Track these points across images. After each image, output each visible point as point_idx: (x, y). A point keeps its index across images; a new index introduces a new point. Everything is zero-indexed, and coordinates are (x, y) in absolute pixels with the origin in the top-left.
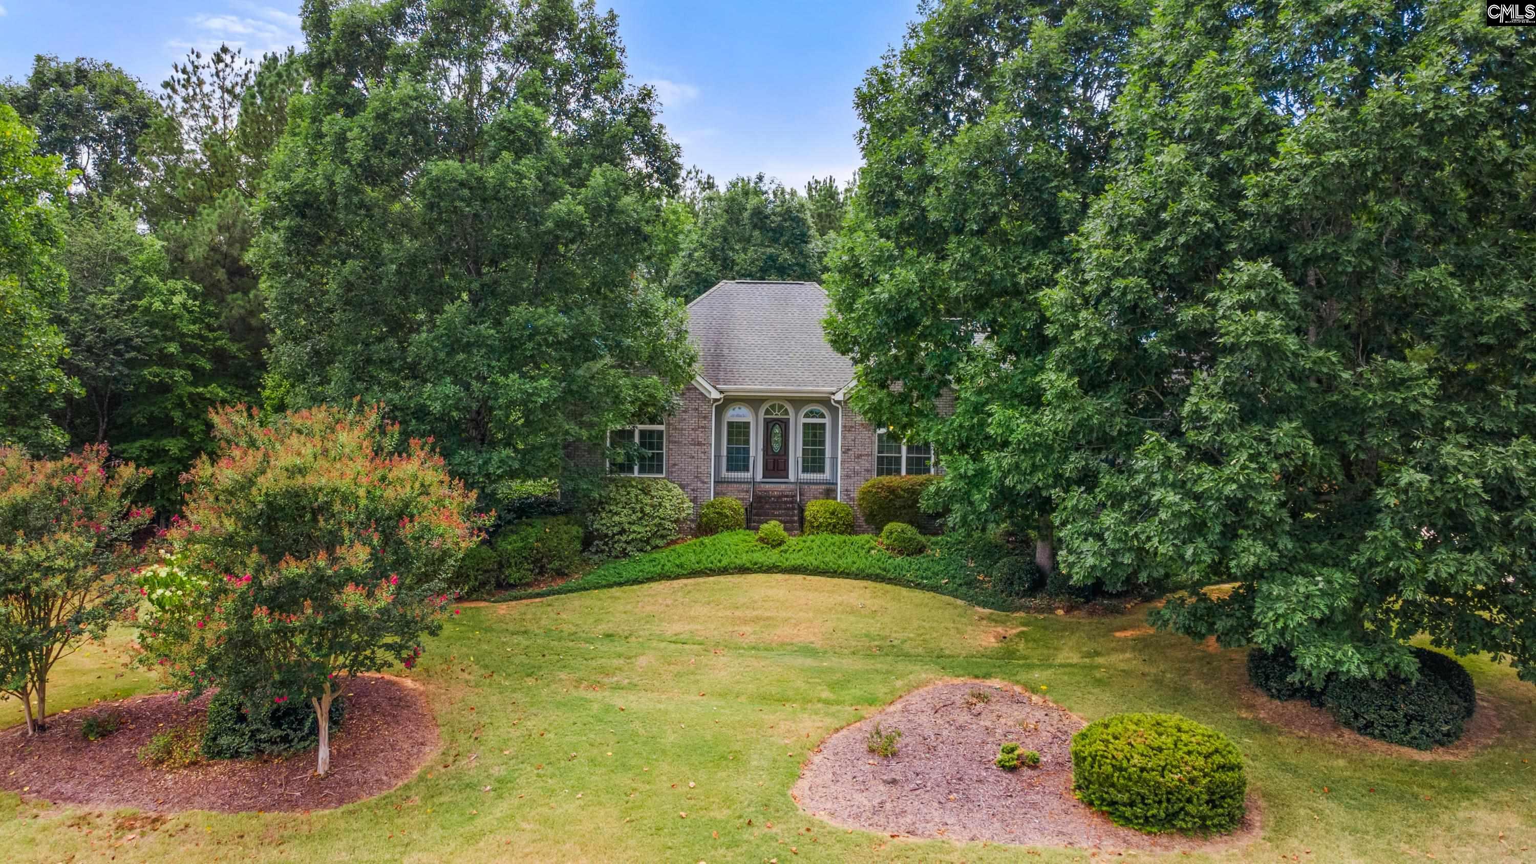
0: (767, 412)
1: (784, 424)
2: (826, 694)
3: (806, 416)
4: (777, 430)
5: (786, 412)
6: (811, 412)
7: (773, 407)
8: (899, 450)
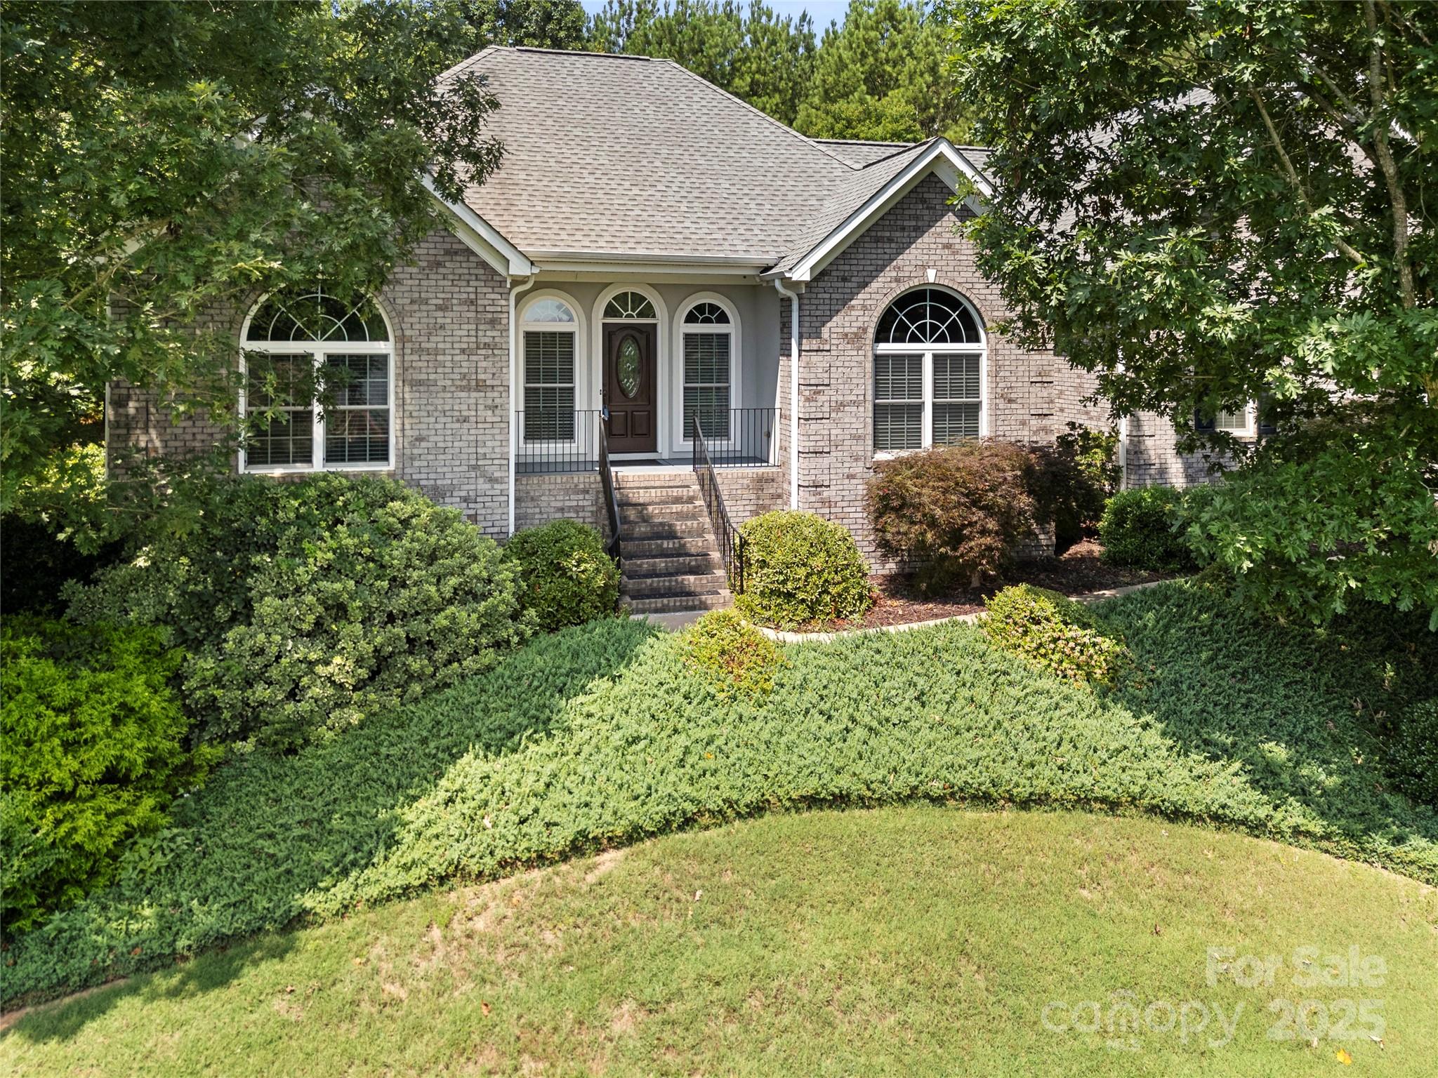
0: (610, 311)
1: (646, 338)
3: (691, 318)
4: (630, 350)
5: (649, 311)
6: (700, 308)
7: (622, 298)
8: (917, 390)
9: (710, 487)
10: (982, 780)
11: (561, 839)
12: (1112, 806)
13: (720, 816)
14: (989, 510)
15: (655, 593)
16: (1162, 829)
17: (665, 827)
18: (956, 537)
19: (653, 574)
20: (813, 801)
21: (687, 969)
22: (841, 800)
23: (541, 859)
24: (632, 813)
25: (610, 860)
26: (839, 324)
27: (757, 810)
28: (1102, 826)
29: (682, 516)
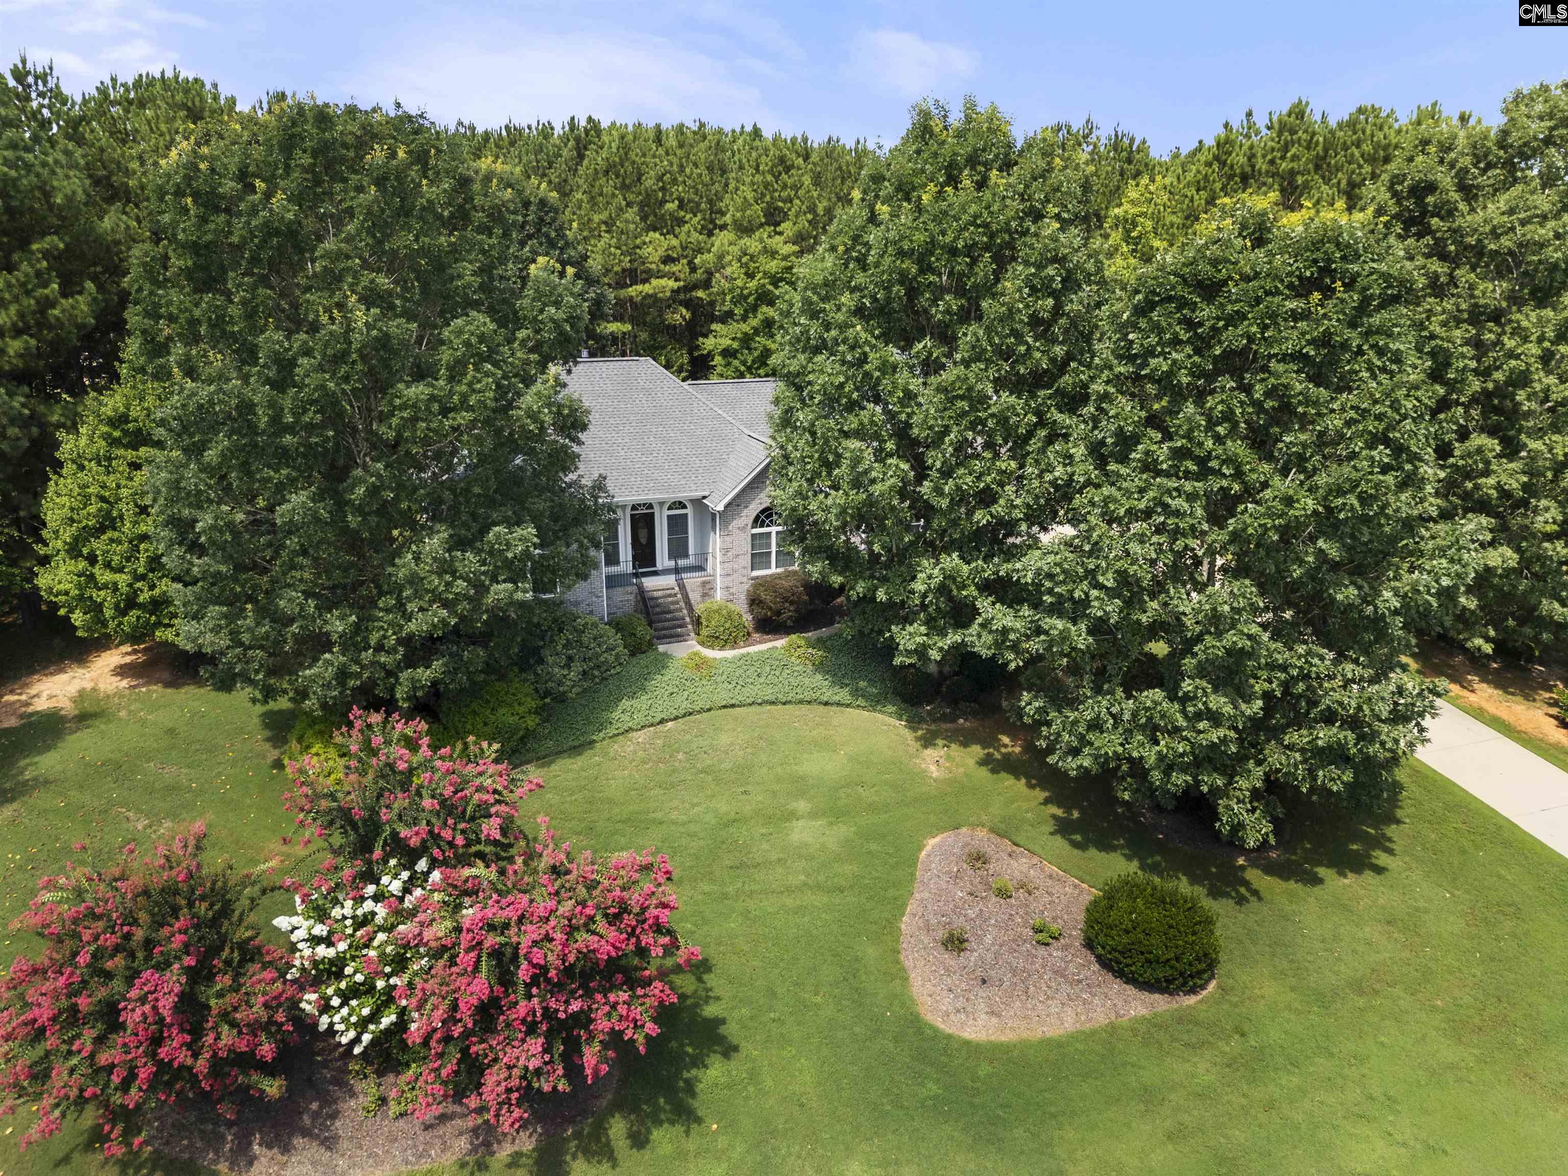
0: (633, 508)
1: (650, 519)
3: (670, 508)
4: (643, 524)
5: (651, 506)
6: (674, 504)
7: (639, 503)
8: (769, 546)
9: (682, 587)
10: (773, 698)
11: (657, 720)
12: (809, 702)
13: (699, 712)
14: (791, 603)
15: (665, 637)
16: (822, 707)
17: (684, 716)
18: (779, 613)
19: (664, 629)
20: (725, 707)
21: (694, 746)
22: (733, 706)
23: (652, 725)
24: (675, 713)
25: (670, 724)
26: (736, 524)
27: (709, 710)
28: (805, 708)
29: (673, 603)
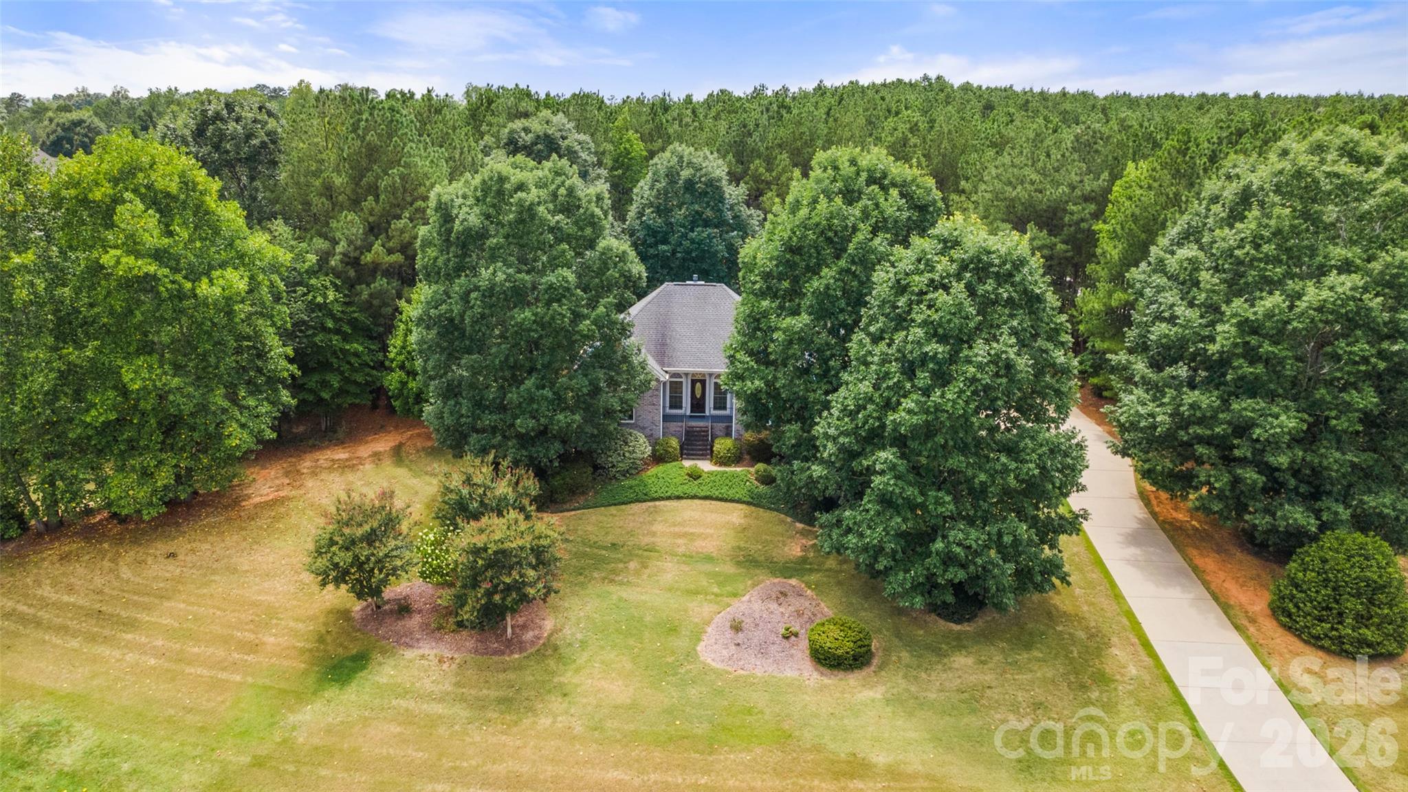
1: (703, 382)
2: (716, 590)
4: (699, 388)
7: (696, 378)
15: (692, 454)
19: (693, 450)
